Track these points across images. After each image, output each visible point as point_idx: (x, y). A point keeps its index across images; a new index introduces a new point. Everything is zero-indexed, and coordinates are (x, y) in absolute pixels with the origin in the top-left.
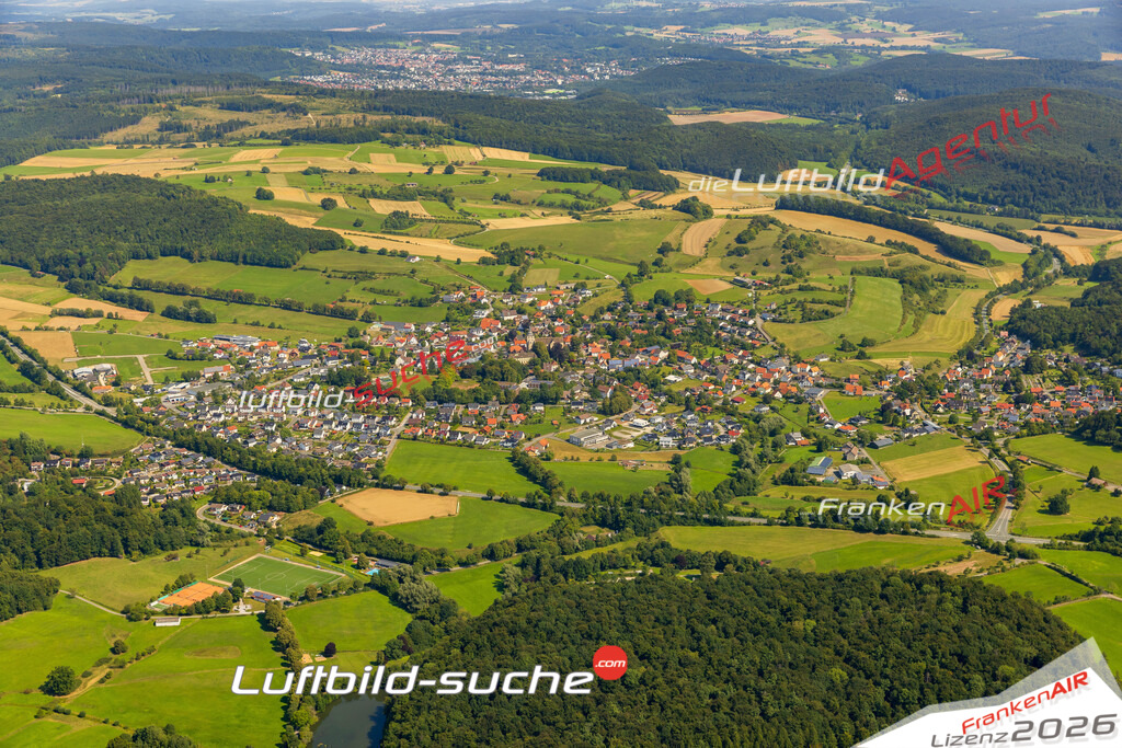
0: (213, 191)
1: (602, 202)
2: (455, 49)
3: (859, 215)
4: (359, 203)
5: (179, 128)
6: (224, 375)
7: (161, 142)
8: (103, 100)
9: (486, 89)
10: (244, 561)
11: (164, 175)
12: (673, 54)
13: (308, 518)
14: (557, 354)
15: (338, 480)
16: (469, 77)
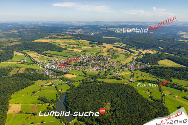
0: (54, 44)
1: (95, 46)
2: (82, 30)
3: (121, 48)
4: (69, 45)
5: (51, 37)
6: (54, 62)
7: (49, 39)
8: (44, 34)
9: (85, 34)
10: (54, 81)
11: (49, 42)
12: (105, 31)
13: (61, 77)
14: (88, 61)
15: (64, 73)
16: (83, 33)
